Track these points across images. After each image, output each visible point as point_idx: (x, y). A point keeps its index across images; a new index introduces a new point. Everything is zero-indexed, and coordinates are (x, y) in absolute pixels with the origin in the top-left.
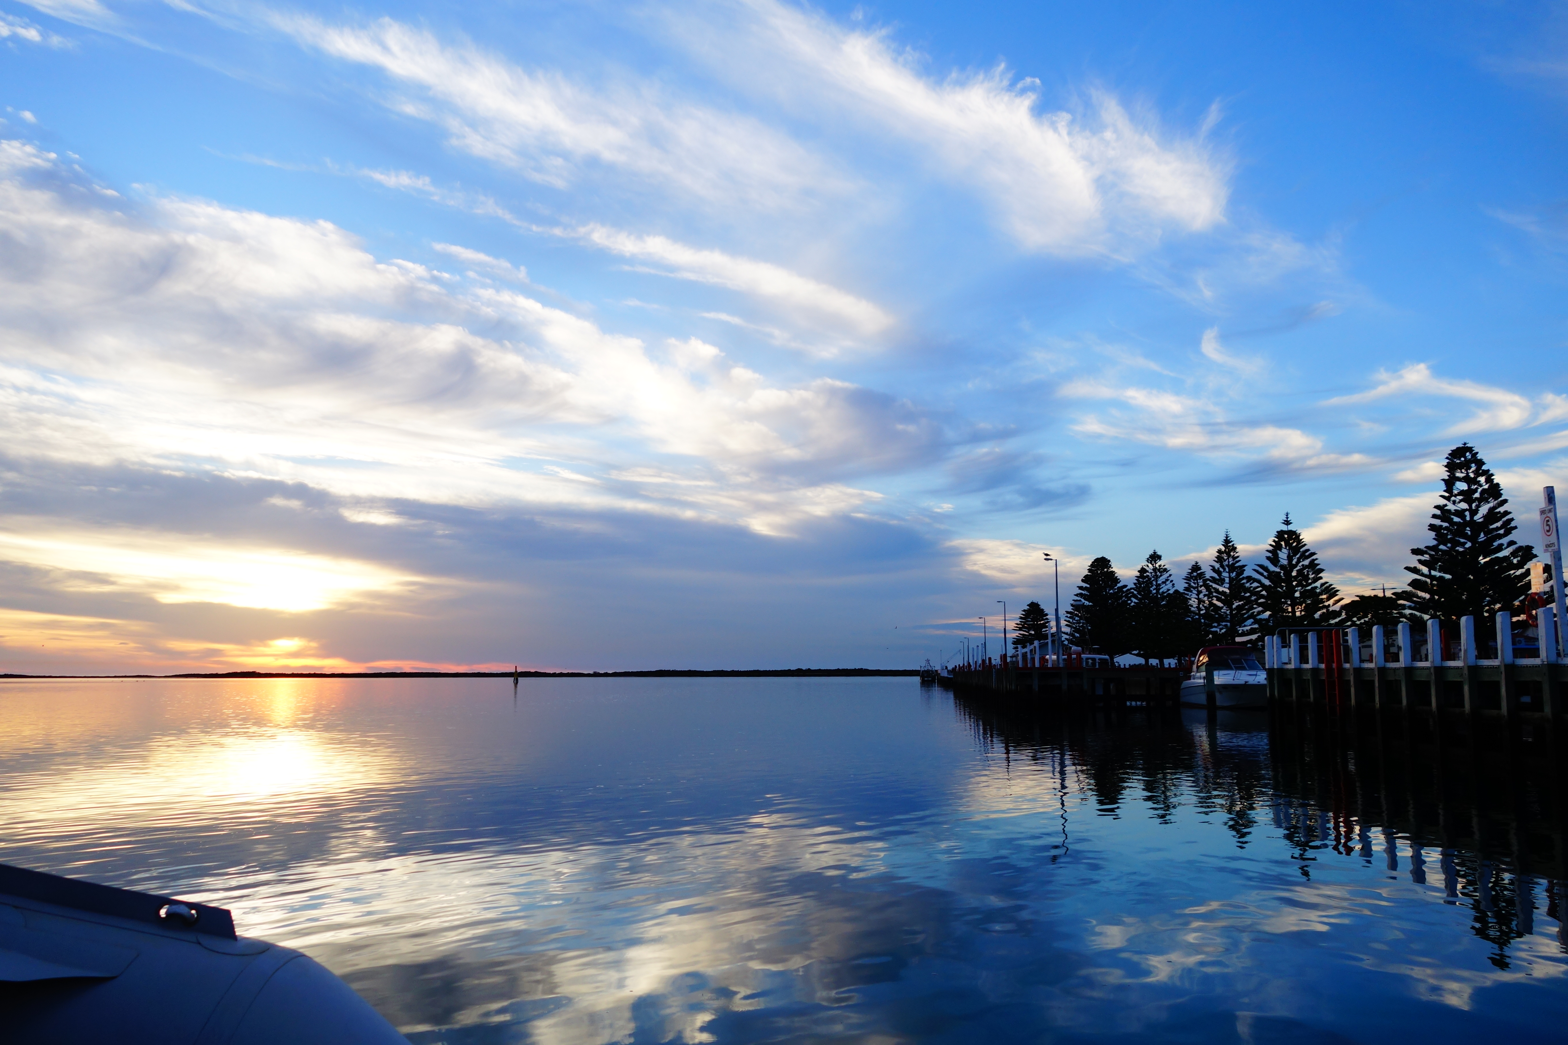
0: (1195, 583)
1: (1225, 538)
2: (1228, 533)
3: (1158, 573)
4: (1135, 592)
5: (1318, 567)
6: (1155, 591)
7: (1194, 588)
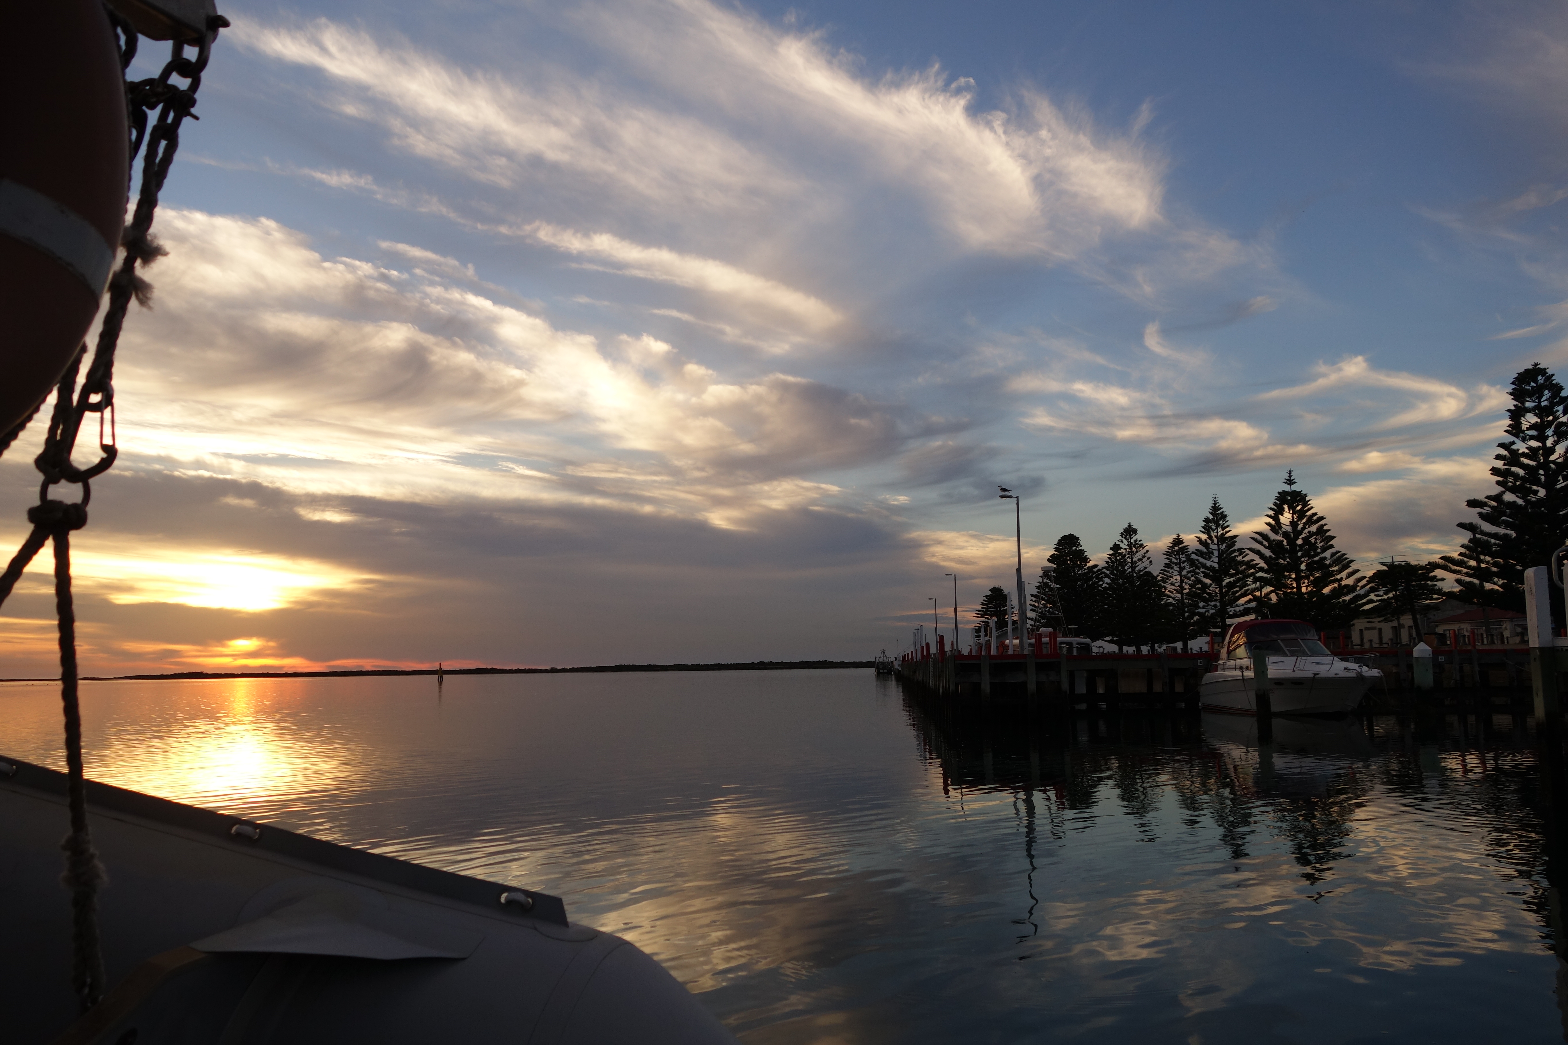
0: (1176, 559)
1: (1213, 505)
2: (1216, 499)
3: (1134, 549)
4: (1108, 572)
5: (1328, 534)
6: (1130, 570)
7: (1176, 564)
